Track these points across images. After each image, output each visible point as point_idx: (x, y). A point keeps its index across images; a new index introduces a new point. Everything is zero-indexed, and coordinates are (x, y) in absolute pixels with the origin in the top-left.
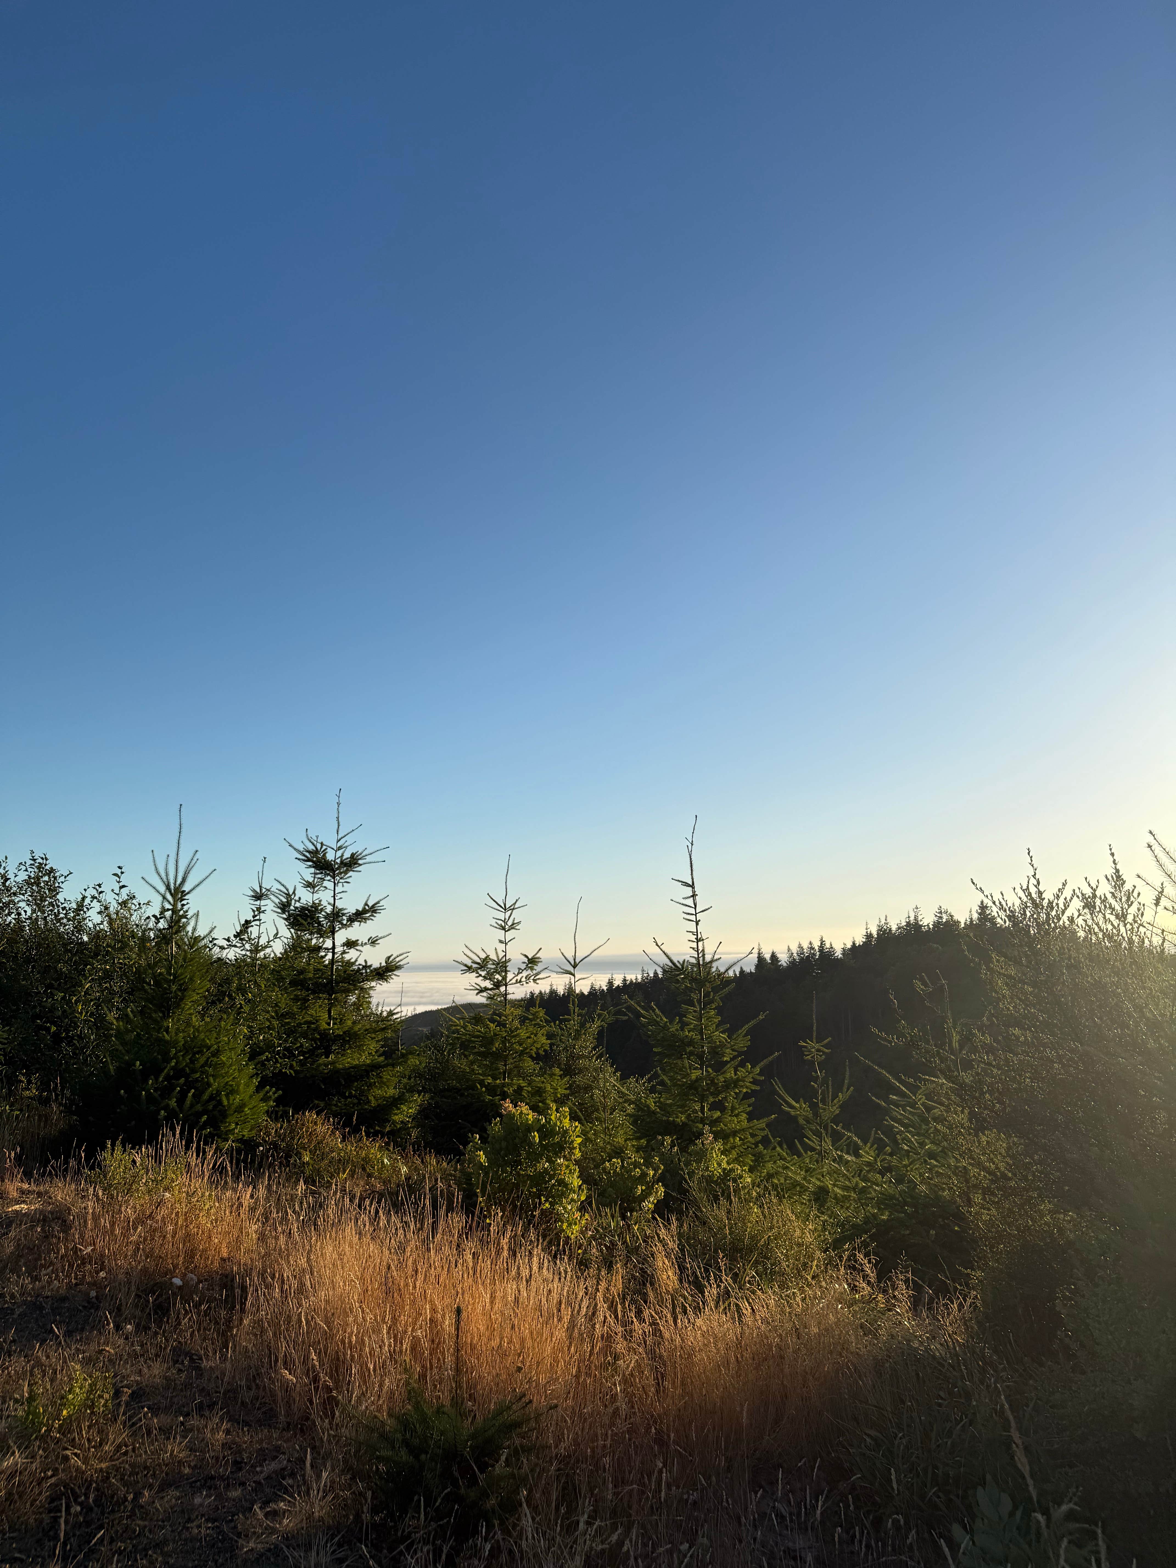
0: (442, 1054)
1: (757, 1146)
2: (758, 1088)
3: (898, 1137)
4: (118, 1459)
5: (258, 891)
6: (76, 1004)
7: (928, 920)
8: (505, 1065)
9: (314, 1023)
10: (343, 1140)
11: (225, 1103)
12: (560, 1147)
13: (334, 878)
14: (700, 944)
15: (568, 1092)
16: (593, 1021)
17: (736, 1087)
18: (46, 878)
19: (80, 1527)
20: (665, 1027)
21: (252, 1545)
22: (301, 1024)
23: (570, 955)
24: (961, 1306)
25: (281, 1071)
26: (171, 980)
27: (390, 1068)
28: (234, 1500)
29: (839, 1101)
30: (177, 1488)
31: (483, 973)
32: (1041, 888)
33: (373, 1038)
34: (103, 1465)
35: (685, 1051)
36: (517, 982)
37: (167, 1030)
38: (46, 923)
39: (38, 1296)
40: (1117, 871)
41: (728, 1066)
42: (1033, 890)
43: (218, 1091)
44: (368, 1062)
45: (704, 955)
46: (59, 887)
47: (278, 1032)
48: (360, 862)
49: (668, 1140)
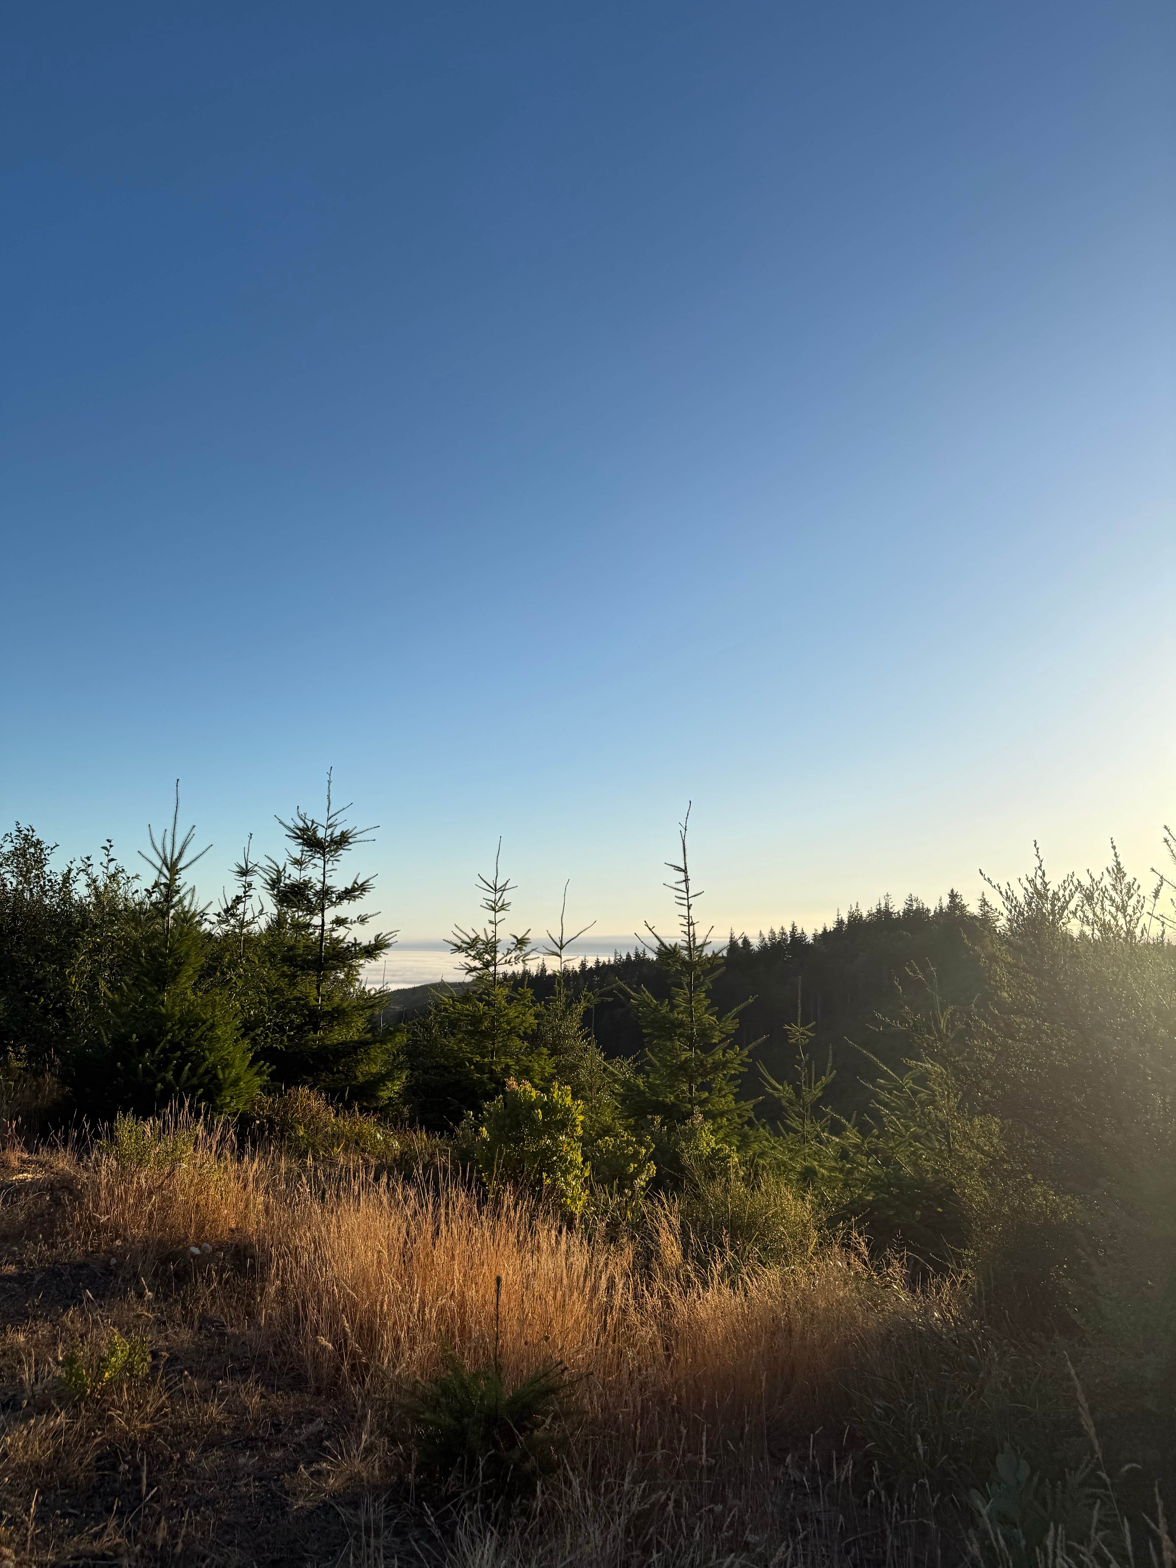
0: (431, 1033)
1: (743, 1127)
2: (746, 1070)
3: (885, 1119)
4: (158, 1421)
5: (244, 867)
6: (69, 976)
7: (898, 907)
8: (493, 1044)
9: (303, 999)
10: (336, 1116)
11: (221, 1076)
12: (563, 1125)
13: (324, 856)
14: (691, 927)
15: (555, 1071)
16: (580, 1002)
17: (724, 1068)
18: (32, 850)
19: (129, 1484)
20: (656, 1010)
21: (301, 1503)
22: (290, 1000)
23: (556, 936)
24: (953, 1284)
25: (271, 1045)
26: (166, 954)
27: (378, 1045)
28: (277, 1460)
29: (822, 1084)
30: (220, 1448)
31: (473, 953)
32: (1047, 880)
33: (360, 1015)
34: (147, 1426)
35: (675, 1033)
36: (506, 962)
37: (162, 1003)
38: (32, 895)
39: (56, 1263)
40: (1118, 864)
41: (718, 1048)
42: (1039, 881)
43: (213, 1065)
44: (356, 1038)
45: (694, 939)
46: (45, 859)
47: (269, 1008)
48: (350, 840)
49: (658, 1119)
